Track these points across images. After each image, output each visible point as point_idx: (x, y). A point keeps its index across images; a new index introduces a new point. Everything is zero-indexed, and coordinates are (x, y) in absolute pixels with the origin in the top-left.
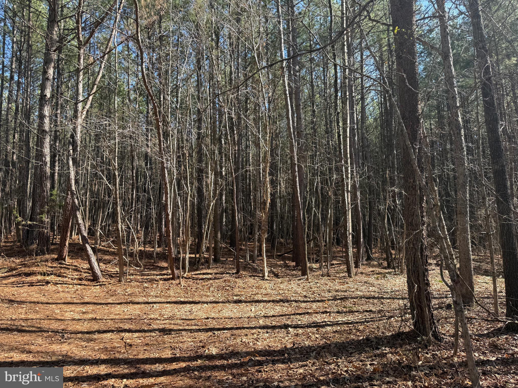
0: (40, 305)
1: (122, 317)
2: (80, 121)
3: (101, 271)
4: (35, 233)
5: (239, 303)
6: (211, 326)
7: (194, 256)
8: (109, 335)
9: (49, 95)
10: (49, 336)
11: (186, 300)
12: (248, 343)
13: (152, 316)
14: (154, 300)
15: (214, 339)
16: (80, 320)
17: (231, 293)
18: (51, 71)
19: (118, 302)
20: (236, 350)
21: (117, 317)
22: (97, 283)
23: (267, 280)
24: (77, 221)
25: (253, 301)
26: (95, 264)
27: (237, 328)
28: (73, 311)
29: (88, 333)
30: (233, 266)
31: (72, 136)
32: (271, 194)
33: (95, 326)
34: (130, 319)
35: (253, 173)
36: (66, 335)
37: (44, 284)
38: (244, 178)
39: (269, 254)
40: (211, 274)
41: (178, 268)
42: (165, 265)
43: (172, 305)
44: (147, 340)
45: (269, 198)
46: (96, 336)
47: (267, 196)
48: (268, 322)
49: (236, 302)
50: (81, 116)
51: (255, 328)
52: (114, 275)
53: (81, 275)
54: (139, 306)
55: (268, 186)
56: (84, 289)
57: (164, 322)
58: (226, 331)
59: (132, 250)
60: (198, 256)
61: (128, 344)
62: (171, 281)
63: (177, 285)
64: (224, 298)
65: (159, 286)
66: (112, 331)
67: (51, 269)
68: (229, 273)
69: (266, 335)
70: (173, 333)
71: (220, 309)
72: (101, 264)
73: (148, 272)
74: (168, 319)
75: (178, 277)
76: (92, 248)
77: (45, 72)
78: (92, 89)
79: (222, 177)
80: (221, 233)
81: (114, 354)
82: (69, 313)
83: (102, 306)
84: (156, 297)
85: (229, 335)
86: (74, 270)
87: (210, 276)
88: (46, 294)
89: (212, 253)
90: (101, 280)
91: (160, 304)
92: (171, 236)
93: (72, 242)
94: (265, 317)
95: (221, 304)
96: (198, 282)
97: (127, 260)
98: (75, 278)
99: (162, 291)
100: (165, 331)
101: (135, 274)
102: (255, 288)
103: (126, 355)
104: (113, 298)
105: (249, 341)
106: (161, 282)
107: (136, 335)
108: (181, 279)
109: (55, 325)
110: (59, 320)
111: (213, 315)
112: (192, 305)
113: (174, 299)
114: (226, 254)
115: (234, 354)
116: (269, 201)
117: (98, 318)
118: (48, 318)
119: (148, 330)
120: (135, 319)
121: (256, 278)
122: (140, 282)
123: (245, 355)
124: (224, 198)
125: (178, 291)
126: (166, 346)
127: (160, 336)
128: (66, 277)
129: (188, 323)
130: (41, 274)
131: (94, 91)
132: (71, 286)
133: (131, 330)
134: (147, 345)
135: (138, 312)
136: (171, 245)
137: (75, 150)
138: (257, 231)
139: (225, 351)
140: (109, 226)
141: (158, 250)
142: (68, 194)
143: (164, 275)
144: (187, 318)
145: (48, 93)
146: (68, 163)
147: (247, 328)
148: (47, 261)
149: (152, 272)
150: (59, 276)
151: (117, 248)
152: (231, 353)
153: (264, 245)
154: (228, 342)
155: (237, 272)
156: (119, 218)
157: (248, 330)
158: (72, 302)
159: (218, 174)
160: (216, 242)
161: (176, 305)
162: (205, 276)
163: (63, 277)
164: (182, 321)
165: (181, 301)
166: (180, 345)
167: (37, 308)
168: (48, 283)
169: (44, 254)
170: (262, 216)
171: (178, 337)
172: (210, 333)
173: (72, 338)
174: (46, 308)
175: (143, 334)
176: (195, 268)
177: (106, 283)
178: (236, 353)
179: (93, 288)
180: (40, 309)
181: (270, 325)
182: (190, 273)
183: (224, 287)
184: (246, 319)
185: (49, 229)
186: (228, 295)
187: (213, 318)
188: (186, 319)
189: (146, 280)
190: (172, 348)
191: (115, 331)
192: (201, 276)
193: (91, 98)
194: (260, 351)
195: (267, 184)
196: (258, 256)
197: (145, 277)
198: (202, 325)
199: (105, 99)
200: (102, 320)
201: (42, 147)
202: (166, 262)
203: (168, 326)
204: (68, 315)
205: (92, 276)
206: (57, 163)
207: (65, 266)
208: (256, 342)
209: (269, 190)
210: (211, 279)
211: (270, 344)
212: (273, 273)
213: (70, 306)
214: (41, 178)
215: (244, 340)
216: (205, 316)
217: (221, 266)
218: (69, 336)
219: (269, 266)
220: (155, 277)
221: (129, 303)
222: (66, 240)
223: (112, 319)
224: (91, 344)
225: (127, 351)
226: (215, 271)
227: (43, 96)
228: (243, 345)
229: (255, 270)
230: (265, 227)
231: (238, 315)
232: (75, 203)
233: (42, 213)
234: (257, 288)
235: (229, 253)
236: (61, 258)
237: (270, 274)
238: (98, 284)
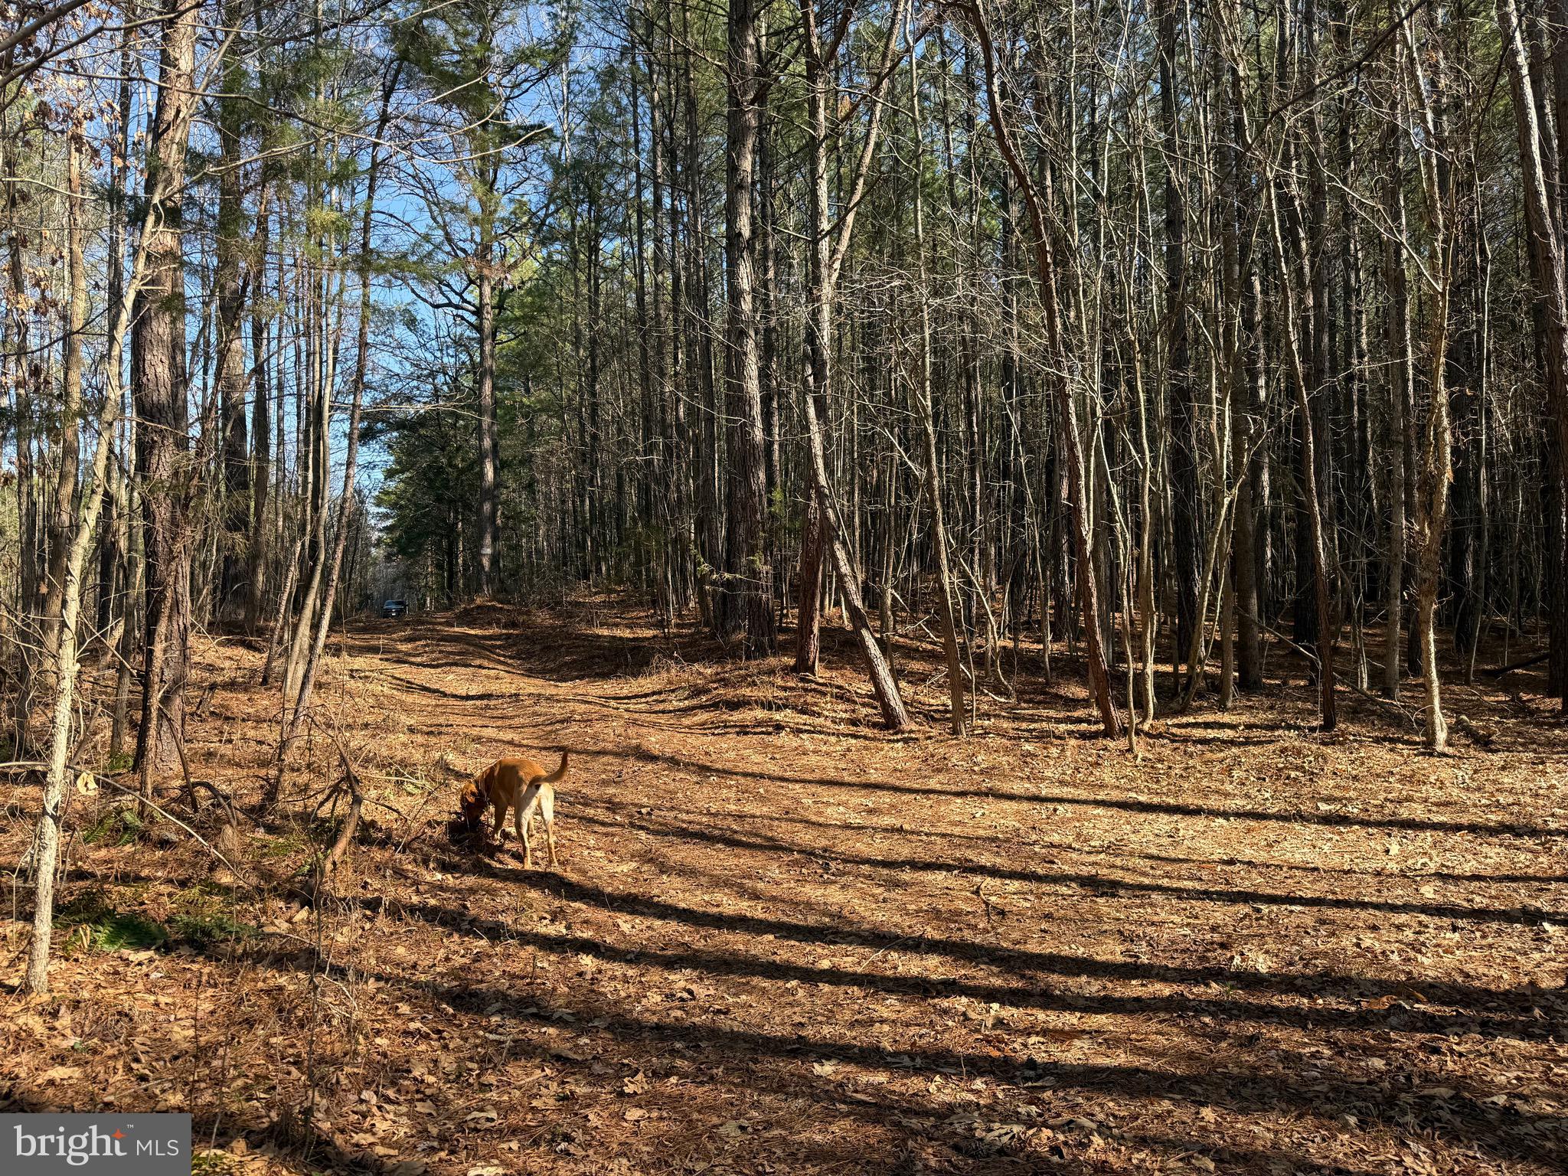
0: (767, 782)
1: (968, 831)
2: (827, 290)
3: (905, 703)
4: (740, 603)
5: (1338, 823)
6: (1245, 886)
7: (1169, 668)
8: (940, 876)
9: (746, 233)
10: (795, 862)
11: (1156, 800)
12: (1383, 953)
13: (1056, 838)
14: (1057, 792)
15: (1260, 926)
16: (863, 828)
17: (1305, 790)
18: (747, 164)
19: (954, 788)
20: (1340, 970)
21: (957, 830)
22: (896, 733)
23: (1446, 755)
24: (836, 567)
25: (1391, 823)
26: (889, 685)
27: (1338, 904)
28: (845, 804)
29: (885, 864)
30: (1309, 706)
31: (811, 338)
32: (1455, 451)
33: (904, 852)
34: (994, 839)
35: (1375, 380)
36: (832, 864)
37: (770, 729)
38: (1340, 402)
39: (1448, 668)
40: (1233, 727)
41: (1123, 705)
42: (1081, 693)
43: (1114, 811)
44: (1048, 904)
45: (1449, 468)
46: (906, 876)
47: (1439, 459)
48: (1456, 896)
49: (1327, 820)
50: (830, 276)
51: (1406, 908)
52: (937, 716)
53: (854, 711)
54: (1014, 805)
55: (1446, 422)
56: (866, 748)
57: (1092, 858)
58: (1299, 908)
59: (979, 647)
60: (1183, 668)
61: (994, 908)
62: (1101, 742)
63: (1122, 753)
64: (1283, 805)
65: (1068, 753)
66: (949, 868)
67: (783, 694)
68: (1298, 728)
69: (1448, 935)
70: (1122, 892)
71: (1272, 837)
72: (903, 684)
73: (1030, 712)
74: (1105, 850)
75: (1125, 732)
76: (876, 639)
77: (733, 169)
78: (853, 192)
79: (1256, 407)
80: (1259, 598)
81: (960, 929)
82: (835, 808)
83: (913, 796)
84: (1062, 783)
85: (1309, 921)
86: (837, 697)
87: (1228, 734)
88: (777, 756)
89: (1233, 663)
90: (905, 727)
91: (1077, 807)
92: (1095, 607)
93: (824, 624)
94: (1444, 877)
95: (1273, 824)
96: (1191, 749)
97: (972, 674)
98: (842, 720)
99: (1077, 769)
100: (1095, 885)
101: (995, 716)
102: (1400, 781)
103: (991, 938)
104: (941, 777)
105: (1387, 947)
106: (1073, 742)
107: (1014, 885)
108: (1134, 738)
109: (806, 837)
110: (813, 823)
111: (1248, 854)
112: (1175, 817)
113: (1116, 795)
114: (1280, 666)
115: (1330, 981)
116: (1448, 475)
117: (906, 827)
118: (788, 816)
119: (1046, 876)
120: (1007, 840)
121: (1400, 746)
122: (1010, 739)
123: (1376, 990)
124: (1265, 477)
125: (1128, 772)
126: (1106, 927)
127: (1084, 897)
128: (819, 715)
129: (1169, 868)
130: (763, 706)
131: (856, 198)
132: (833, 739)
133: (998, 871)
134: (1048, 917)
135: (1012, 823)
136: (1095, 633)
137: (819, 376)
138: (1398, 586)
139: (1300, 967)
140: (914, 580)
141: (1054, 647)
142: (809, 498)
143: (1079, 721)
144: (1164, 854)
145: (745, 227)
146: (804, 413)
147: (1377, 906)
148: (771, 672)
149: (1044, 712)
150: (803, 712)
151: (943, 640)
152: (1321, 975)
153: (1432, 636)
154: (1307, 941)
155: (1328, 725)
156: (943, 556)
157: (1377, 913)
158: (839, 779)
159: (1244, 400)
160: (1244, 626)
161: (1125, 814)
162: (1211, 734)
163: (813, 714)
164: (1148, 862)
165: (1140, 803)
166: (1149, 930)
167: (761, 790)
168: (779, 727)
169: (764, 655)
170: (1421, 532)
171: (1139, 907)
172: (1243, 909)
173: (849, 873)
174: (781, 791)
175: (1033, 886)
176: (1174, 705)
177: (920, 736)
178: (1342, 979)
179: (887, 746)
180: (767, 791)
181: (1465, 904)
182: (1162, 721)
183: (1280, 770)
184: (1369, 878)
185: (771, 591)
186: (1297, 796)
187: (1249, 863)
188: (1159, 858)
189: (1026, 734)
190: (1125, 937)
191: (954, 867)
192: (1198, 733)
193: (850, 218)
194: (1431, 986)
195: (1439, 417)
196: (1403, 674)
197: (1024, 725)
198: (1216, 882)
199: (887, 213)
200: (918, 833)
201: (740, 375)
202: (1084, 684)
203: (1105, 871)
204: (834, 814)
205: (883, 716)
206: (776, 418)
207: (814, 686)
208: (1412, 954)
209: (1448, 436)
210: (1232, 743)
211: (1468, 968)
212: (1469, 732)
213: (836, 790)
214: (744, 459)
215: (1367, 943)
216: (1219, 853)
217: (1267, 703)
218: (841, 867)
219: (1452, 710)
220: (1052, 726)
221: (987, 795)
222: (812, 619)
223: (944, 836)
224: (896, 894)
225: (993, 928)
226: (1245, 718)
227: (733, 236)
228: (1364, 956)
229: (1397, 721)
230: (1431, 572)
231: (1336, 861)
232: (828, 519)
233: (752, 551)
234: (1407, 779)
235: (1293, 663)
236: (803, 666)
237: (1455, 736)
238: (899, 736)
